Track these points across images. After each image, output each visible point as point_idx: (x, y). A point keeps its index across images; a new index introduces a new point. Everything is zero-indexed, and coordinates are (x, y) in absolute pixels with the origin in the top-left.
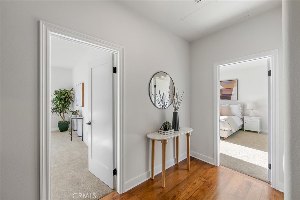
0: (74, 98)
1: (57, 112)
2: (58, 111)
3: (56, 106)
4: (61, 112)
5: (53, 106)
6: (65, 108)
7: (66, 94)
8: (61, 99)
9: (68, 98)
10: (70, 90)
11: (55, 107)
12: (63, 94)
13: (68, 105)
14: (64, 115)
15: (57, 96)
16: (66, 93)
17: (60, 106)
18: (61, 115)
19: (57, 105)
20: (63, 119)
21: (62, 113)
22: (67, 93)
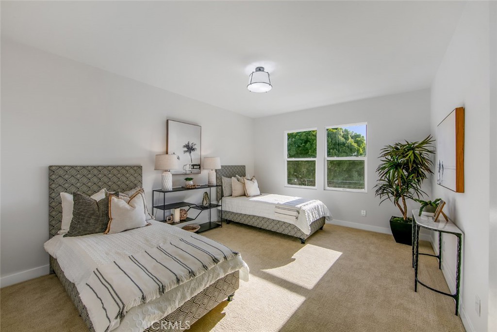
0: (433, 163)
1: (390, 195)
2: (393, 193)
3: (386, 179)
4: (398, 195)
5: (380, 180)
6: (408, 187)
7: (411, 152)
8: (396, 166)
9: (414, 162)
10: (420, 142)
11: (385, 183)
12: (403, 154)
13: (419, 181)
14: (405, 205)
15: (389, 157)
16: (408, 150)
17: (396, 182)
18: (399, 202)
19: (389, 180)
20: (403, 213)
21: (401, 199)
22: (413, 149)
